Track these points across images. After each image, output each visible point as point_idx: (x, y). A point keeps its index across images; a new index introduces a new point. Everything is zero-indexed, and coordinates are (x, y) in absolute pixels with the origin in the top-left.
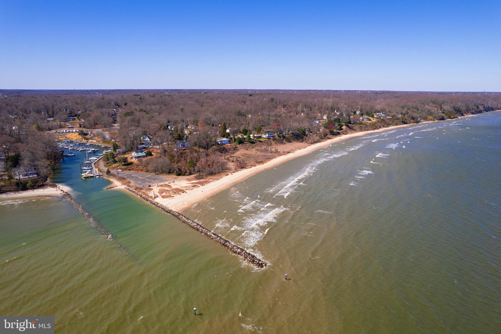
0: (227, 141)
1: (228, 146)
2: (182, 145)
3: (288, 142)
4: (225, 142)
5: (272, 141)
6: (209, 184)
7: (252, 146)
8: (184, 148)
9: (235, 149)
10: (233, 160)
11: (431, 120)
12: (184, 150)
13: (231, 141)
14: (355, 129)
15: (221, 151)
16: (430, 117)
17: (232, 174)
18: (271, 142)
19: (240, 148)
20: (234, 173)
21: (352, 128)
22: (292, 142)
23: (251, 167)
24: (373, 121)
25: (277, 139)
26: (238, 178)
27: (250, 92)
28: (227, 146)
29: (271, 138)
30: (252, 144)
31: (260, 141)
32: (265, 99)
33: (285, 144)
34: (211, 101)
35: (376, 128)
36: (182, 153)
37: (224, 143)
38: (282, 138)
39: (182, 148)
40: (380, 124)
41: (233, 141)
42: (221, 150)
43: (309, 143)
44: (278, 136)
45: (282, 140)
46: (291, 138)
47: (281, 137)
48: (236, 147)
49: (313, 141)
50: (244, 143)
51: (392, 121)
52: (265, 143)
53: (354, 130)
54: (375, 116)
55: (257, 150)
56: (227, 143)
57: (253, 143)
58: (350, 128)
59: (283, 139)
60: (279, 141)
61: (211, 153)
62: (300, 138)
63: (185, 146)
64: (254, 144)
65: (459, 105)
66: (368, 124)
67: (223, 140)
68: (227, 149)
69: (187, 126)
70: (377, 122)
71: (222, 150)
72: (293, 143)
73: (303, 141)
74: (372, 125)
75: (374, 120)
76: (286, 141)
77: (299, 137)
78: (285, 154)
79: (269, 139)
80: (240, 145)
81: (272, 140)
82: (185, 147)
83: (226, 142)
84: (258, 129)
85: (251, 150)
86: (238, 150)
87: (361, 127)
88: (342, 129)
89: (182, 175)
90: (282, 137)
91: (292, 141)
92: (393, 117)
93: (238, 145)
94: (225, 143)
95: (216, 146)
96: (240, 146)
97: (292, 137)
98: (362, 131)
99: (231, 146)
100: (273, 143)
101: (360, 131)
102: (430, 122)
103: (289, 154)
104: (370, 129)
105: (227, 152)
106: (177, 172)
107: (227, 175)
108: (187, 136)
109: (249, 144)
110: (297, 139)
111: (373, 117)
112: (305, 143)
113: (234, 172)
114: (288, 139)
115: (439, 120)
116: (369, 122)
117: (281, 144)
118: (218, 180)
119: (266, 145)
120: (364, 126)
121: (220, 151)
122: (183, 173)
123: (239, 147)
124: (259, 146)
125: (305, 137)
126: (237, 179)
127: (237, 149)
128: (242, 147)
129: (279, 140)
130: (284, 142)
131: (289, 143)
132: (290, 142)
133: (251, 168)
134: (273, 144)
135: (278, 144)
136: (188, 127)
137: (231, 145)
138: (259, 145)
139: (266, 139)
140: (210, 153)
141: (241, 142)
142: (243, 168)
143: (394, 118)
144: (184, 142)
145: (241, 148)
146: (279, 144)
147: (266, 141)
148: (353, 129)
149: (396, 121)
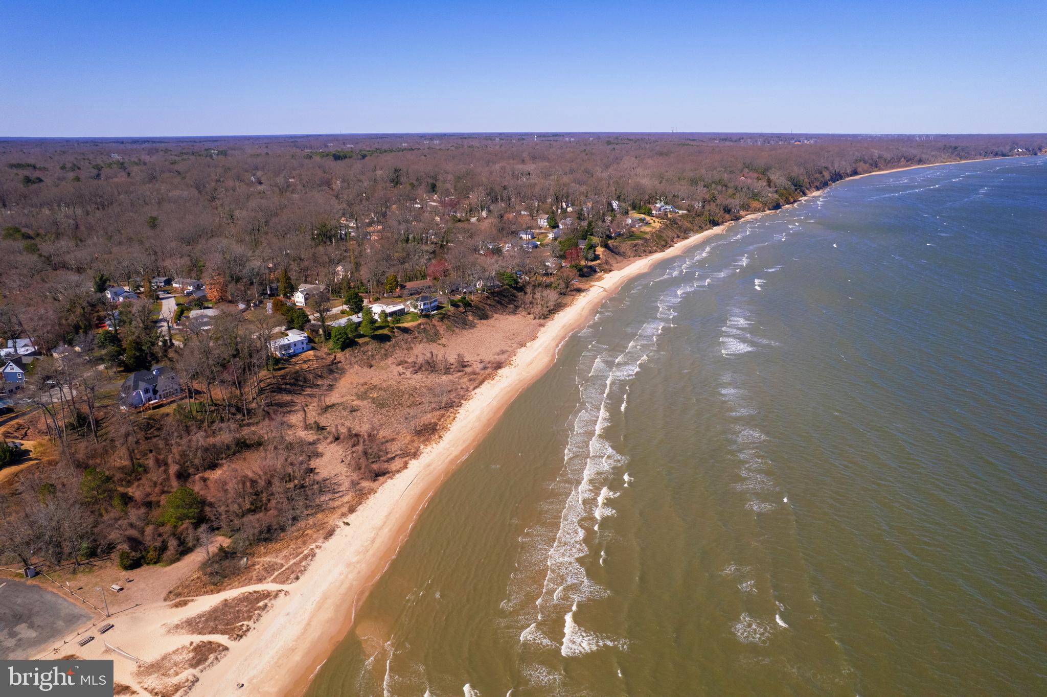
0: (302, 343)
1: (309, 360)
2: (146, 391)
3: (481, 319)
4: (296, 348)
5: (436, 323)
6: (266, 617)
7: (383, 351)
8: (156, 399)
9: (333, 369)
10: (336, 435)
11: (759, 210)
12: (154, 408)
13: (316, 340)
14: (623, 253)
15: (288, 386)
16: (755, 204)
17: (348, 524)
18: (434, 325)
19: (348, 362)
20: (354, 514)
21: (616, 250)
22: (491, 318)
23: (405, 466)
24: (653, 224)
25: (449, 314)
26: (373, 541)
27: (332, 148)
28: (305, 362)
29: (433, 313)
30: (382, 345)
31: (405, 330)
32: (379, 172)
33: (472, 326)
34: (237, 184)
35: (666, 245)
36: (148, 424)
37: (294, 352)
38: (462, 309)
39: (150, 400)
40: (670, 234)
41: (323, 338)
42: (286, 384)
43: (537, 317)
44: (451, 305)
45: (463, 313)
46: (487, 304)
47: (458, 306)
48: (333, 361)
49: (545, 309)
50: (357, 344)
51: (690, 222)
52: (419, 332)
53: (621, 255)
54: (654, 212)
55: (400, 365)
56: (303, 348)
57: (384, 339)
58: (612, 251)
59: (466, 312)
60: (456, 322)
61: (254, 399)
62: (506, 300)
63: (157, 391)
64: (388, 344)
65: (797, 171)
66: (648, 237)
67: (290, 344)
68: (308, 376)
69: (168, 282)
70: (664, 229)
71: (291, 384)
72: (493, 319)
73: (517, 307)
74: (657, 236)
75: (654, 222)
76: (475, 316)
77: (504, 296)
78: (490, 377)
79: (427, 316)
80: (348, 352)
81: (438, 321)
82: (158, 394)
83: (300, 346)
84: (391, 284)
85: (382, 364)
86: (343, 372)
87: (635, 246)
88: (596, 257)
89: (148, 564)
90: (461, 304)
91: (490, 313)
92: (689, 211)
93: (339, 350)
94: (297, 352)
95: (271, 368)
96: (347, 355)
97: (489, 302)
98: (640, 256)
99: (317, 358)
100: (441, 328)
101: (634, 256)
102: (758, 215)
103: (500, 371)
104: (655, 248)
105: (306, 387)
106: (123, 556)
107: (330, 534)
108: (165, 342)
109: (373, 346)
110: (501, 304)
111: (651, 213)
112: (524, 313)
113: (352, 510)
114: (477, 308)
115: (772, 210)
116: (647, 229)
117: (463, 328)
118: (302, 578)
119: (423, 339)
120: (640, 242)
121: (283, 386)
122: (152, 554)
123: (343, 359)
124: (404, 346)
125: (520, 295)
126: (370, 552)
127: (337, 368)
128: (354, 360)
129: (455, 315)
130: (471, 318)
131: (482, 321)
132: (484, 317)
133: (406, 471)
134: (442, 332)
135: (455, 329)
136: (174, 285)
137: (318, 353)
138: (402, 343)
139: (420, 317)
140: (251, 399)
141: (348, 340)
142: (380, 475)
143: (693, 214)
144: (155, 378)
145: (351, 364)
146: (457, 330)
147: (422, 327)
148: (618, 254)
149: (698, 220)
